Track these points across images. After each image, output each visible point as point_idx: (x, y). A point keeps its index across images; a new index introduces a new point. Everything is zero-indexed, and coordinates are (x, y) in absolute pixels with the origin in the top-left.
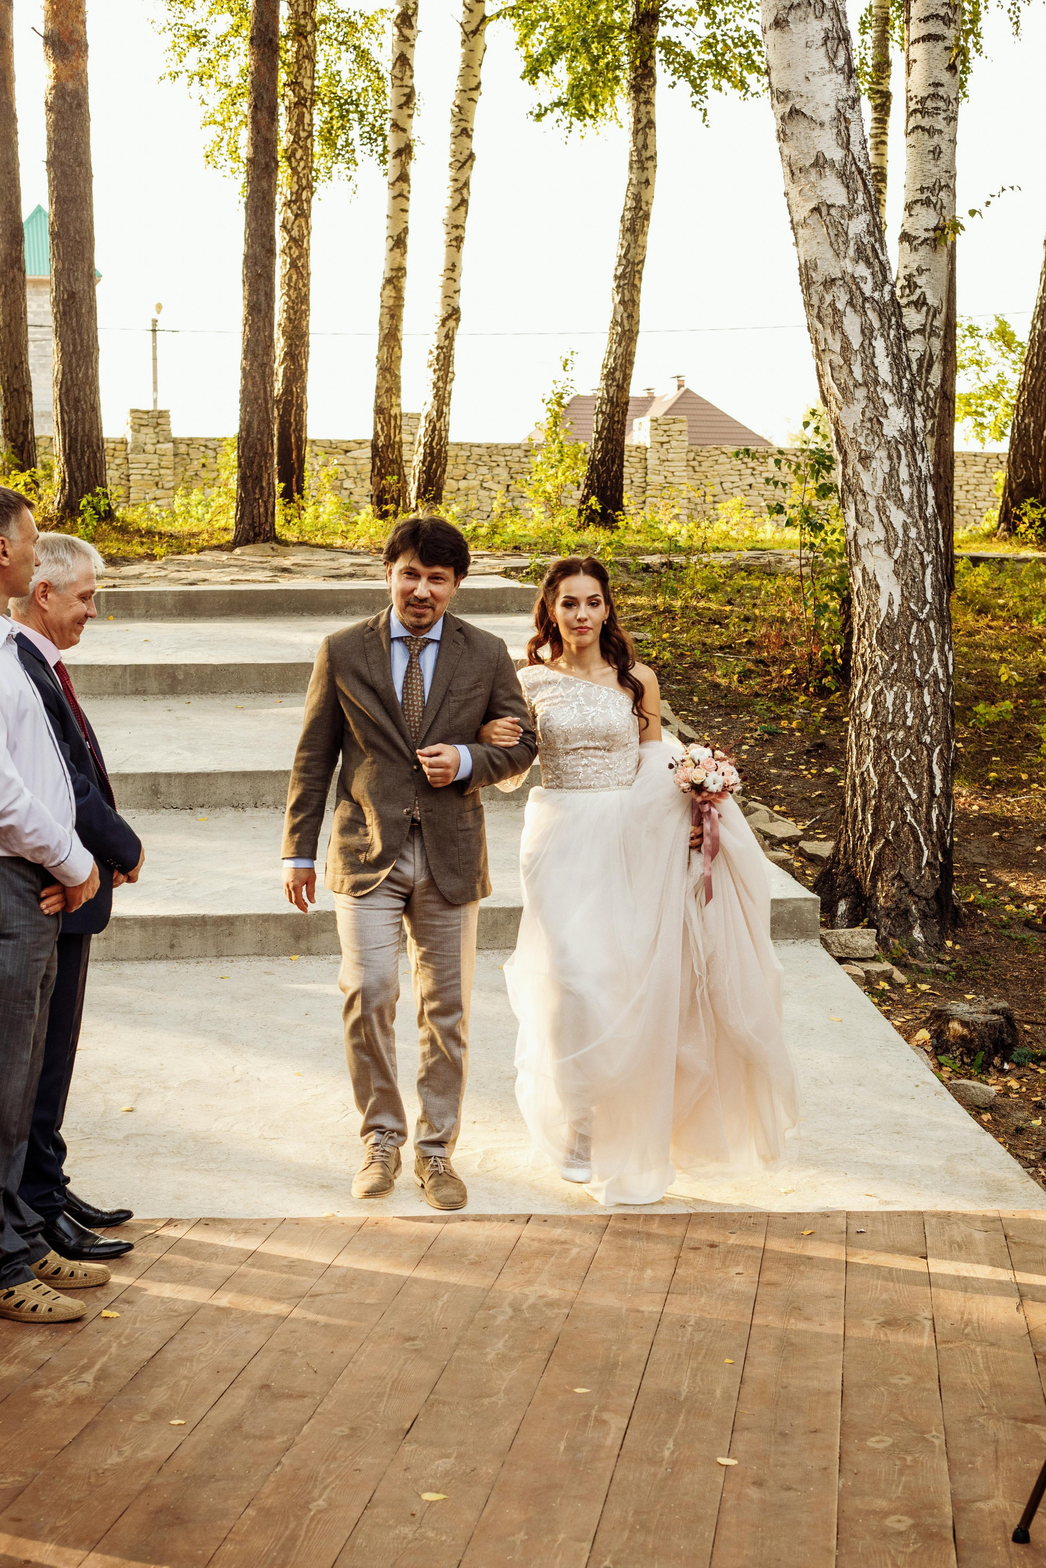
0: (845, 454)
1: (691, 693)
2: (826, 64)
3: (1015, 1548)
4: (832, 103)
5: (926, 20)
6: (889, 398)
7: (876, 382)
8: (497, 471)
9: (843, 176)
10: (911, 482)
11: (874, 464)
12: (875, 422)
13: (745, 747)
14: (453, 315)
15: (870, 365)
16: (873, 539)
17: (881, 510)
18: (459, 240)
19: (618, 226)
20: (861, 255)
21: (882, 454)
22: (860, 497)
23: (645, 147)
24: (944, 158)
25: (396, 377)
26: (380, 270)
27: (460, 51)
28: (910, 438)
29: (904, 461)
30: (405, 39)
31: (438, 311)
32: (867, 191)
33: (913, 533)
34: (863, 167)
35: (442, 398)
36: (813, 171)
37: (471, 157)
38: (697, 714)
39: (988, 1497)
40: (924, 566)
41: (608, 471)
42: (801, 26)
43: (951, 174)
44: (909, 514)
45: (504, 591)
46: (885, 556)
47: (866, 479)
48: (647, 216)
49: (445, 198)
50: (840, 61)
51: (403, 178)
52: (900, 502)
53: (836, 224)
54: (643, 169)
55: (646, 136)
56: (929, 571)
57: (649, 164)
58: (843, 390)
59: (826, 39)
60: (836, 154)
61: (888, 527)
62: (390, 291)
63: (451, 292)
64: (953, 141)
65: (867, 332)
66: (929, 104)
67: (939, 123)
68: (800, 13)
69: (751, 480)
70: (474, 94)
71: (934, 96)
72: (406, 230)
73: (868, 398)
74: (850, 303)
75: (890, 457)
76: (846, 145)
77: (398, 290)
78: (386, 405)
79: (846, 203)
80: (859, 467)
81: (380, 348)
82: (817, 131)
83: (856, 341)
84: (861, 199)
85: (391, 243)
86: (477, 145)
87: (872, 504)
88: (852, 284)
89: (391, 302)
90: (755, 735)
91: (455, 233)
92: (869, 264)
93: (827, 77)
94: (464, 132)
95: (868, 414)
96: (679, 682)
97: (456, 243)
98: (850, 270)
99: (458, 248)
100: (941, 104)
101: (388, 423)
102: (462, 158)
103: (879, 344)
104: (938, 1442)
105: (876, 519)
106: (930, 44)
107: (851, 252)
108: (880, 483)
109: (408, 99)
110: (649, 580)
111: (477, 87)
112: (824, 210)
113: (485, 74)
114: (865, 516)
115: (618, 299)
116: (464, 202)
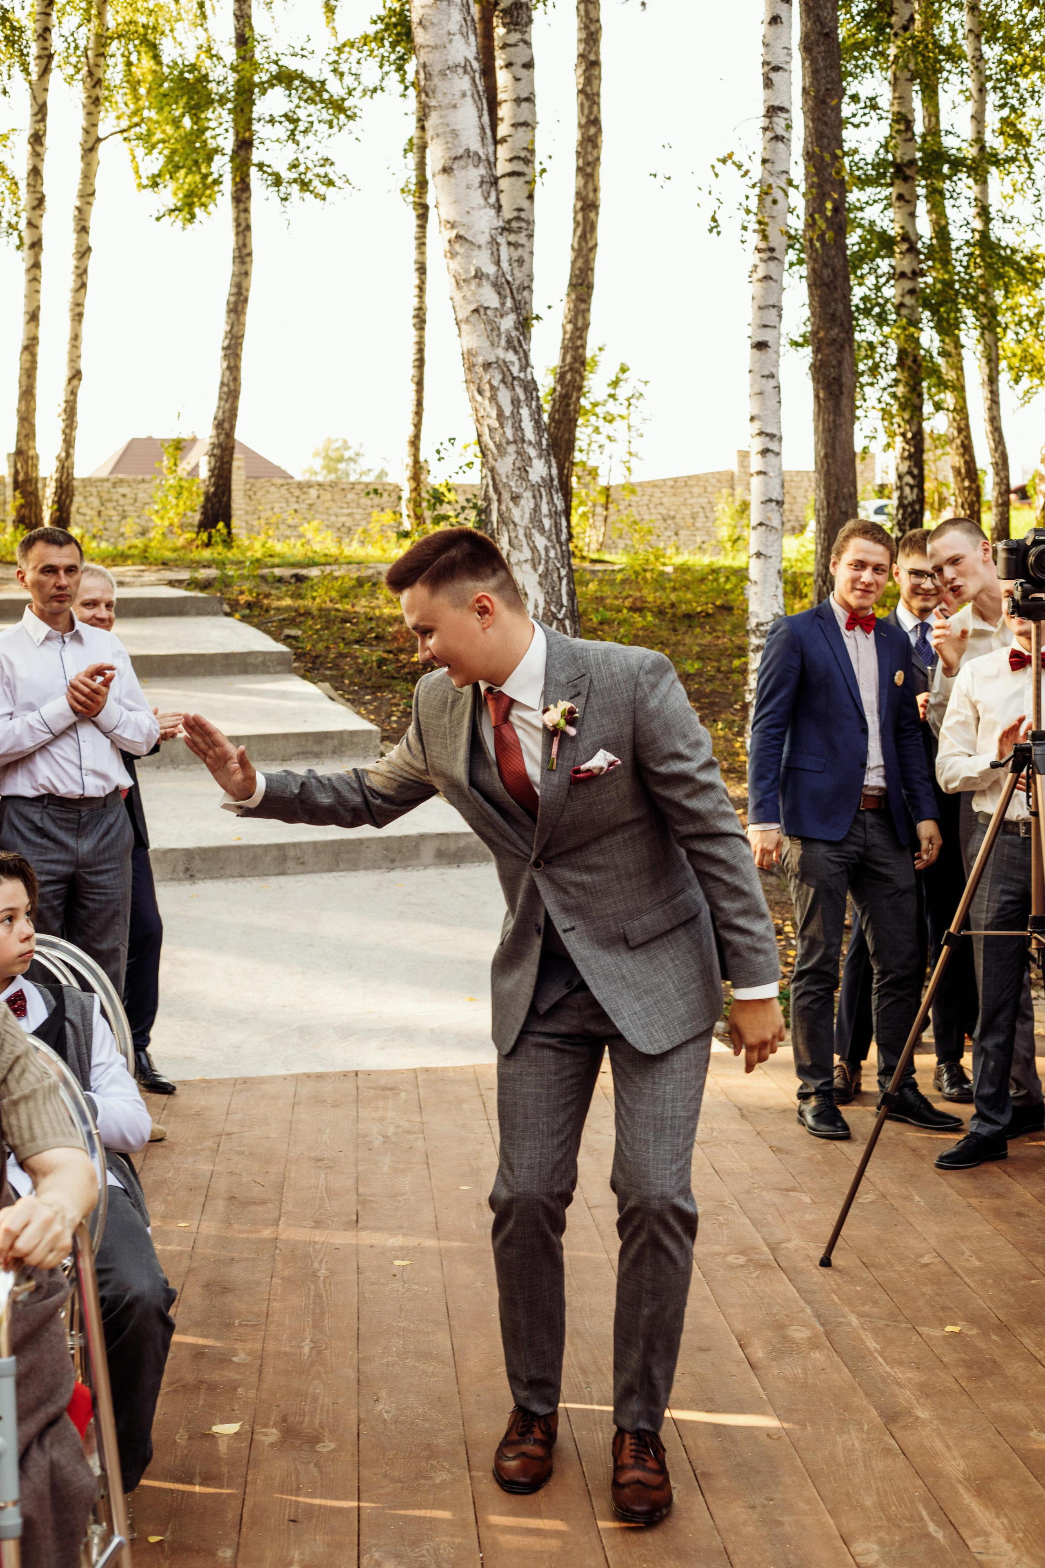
0: (499, 495)
1: (342, 677)
2: (482, 201)
3: (824, 1270)
4: (487, 231)
5: (511, 160)
6: (532, 452)
7: (523, 440)
8: (90, 499)
9: (496, 285)
10: (550, 516)
11: (523, 502)
12: (523, 470)
13: (394, 718)
14: (76, 375)
15: (518, 427)
16: (523, 558)
17: (529, 536)
18: (80, 315)
19: (224, 308)
20: (510, 345)
21: (528, 494)
22: (512, 527)
23: (245, 245)
24: (526, 265)
25: (32, 426)
26: (19, 340)
27: (80, 165)
28: (548, 482)
29: (545, 500)
30: (37, 155)
31: (65, 373)
32: (513, 298)
33: (552, 554)
34: (510, 278)
35: (69, 443)
36: (474, 283)
37: (89, 249)
38: (350, 693)
39: (789, 1240)
40: (560, 578)
41: (220, 501)
42: (463, 172)
43: (530, 277)
44: (550, 540)
45: (185, 599)
46: (531, 571)
47: (516, 514)
48: (246, 300)
49: (69, 281)
50: (492, 200)
51: (36, 265)
52: (542, 530)
53: (490, 322)
54: (243, 263)
55: (245, 237)
56: (564, 582)
57: (247, 259)
58: (498, 446)
59: (482, 182)
60: (490, 269)
61: (534, 549)
62: (27, 356)
63: (74, 358)
64: (532, 253)
65: (516, 403)
66: (515, 225)
67: (522, 239)
68: (462, 162)
69: (296, 506)
70: (90, 199)
71: (518, 219)
72: (38, 308)
73: (518, 453)
74: (503, 381)
75: (534, 497)
76: (498, 263)
77: (33, 355)
78: (25, 448)
79: (498, 305)
80: (511, 504)
81: (20, 401)
82: (476, 252)
83: (508, 410)
84: (509, 303)
85: (27, 317)
86: (93, 239)
87: (521, 532)
88: (504, 367)
89: (27, 365)
90: (401, 708)
91: (78, 310)
92: (516, 352)
93: (483, 211)
94: (83, 230)
95: (518, 465)
96: (330, 669)
97: (78, 317)
98: (502, 356)
99: (80, 322)
100: (523, 225)
101: (27, 462)
102: (82, 250)
103: (525, 412)
104: (735, 1207)
105: (524, 543)
106: (513, 179)
107: (503, 343)
108: (527, 516)
109: (39, 203)
110: (284, 589)
111: (93, 194)
112: (482, 311)
113: (99, 183)
114: (516, 541)
115: (225, 365)
116: (83, 285)
